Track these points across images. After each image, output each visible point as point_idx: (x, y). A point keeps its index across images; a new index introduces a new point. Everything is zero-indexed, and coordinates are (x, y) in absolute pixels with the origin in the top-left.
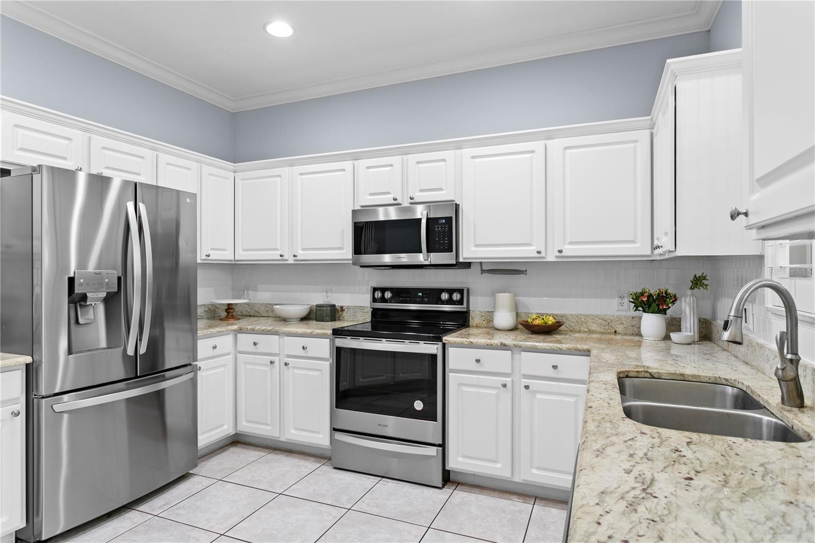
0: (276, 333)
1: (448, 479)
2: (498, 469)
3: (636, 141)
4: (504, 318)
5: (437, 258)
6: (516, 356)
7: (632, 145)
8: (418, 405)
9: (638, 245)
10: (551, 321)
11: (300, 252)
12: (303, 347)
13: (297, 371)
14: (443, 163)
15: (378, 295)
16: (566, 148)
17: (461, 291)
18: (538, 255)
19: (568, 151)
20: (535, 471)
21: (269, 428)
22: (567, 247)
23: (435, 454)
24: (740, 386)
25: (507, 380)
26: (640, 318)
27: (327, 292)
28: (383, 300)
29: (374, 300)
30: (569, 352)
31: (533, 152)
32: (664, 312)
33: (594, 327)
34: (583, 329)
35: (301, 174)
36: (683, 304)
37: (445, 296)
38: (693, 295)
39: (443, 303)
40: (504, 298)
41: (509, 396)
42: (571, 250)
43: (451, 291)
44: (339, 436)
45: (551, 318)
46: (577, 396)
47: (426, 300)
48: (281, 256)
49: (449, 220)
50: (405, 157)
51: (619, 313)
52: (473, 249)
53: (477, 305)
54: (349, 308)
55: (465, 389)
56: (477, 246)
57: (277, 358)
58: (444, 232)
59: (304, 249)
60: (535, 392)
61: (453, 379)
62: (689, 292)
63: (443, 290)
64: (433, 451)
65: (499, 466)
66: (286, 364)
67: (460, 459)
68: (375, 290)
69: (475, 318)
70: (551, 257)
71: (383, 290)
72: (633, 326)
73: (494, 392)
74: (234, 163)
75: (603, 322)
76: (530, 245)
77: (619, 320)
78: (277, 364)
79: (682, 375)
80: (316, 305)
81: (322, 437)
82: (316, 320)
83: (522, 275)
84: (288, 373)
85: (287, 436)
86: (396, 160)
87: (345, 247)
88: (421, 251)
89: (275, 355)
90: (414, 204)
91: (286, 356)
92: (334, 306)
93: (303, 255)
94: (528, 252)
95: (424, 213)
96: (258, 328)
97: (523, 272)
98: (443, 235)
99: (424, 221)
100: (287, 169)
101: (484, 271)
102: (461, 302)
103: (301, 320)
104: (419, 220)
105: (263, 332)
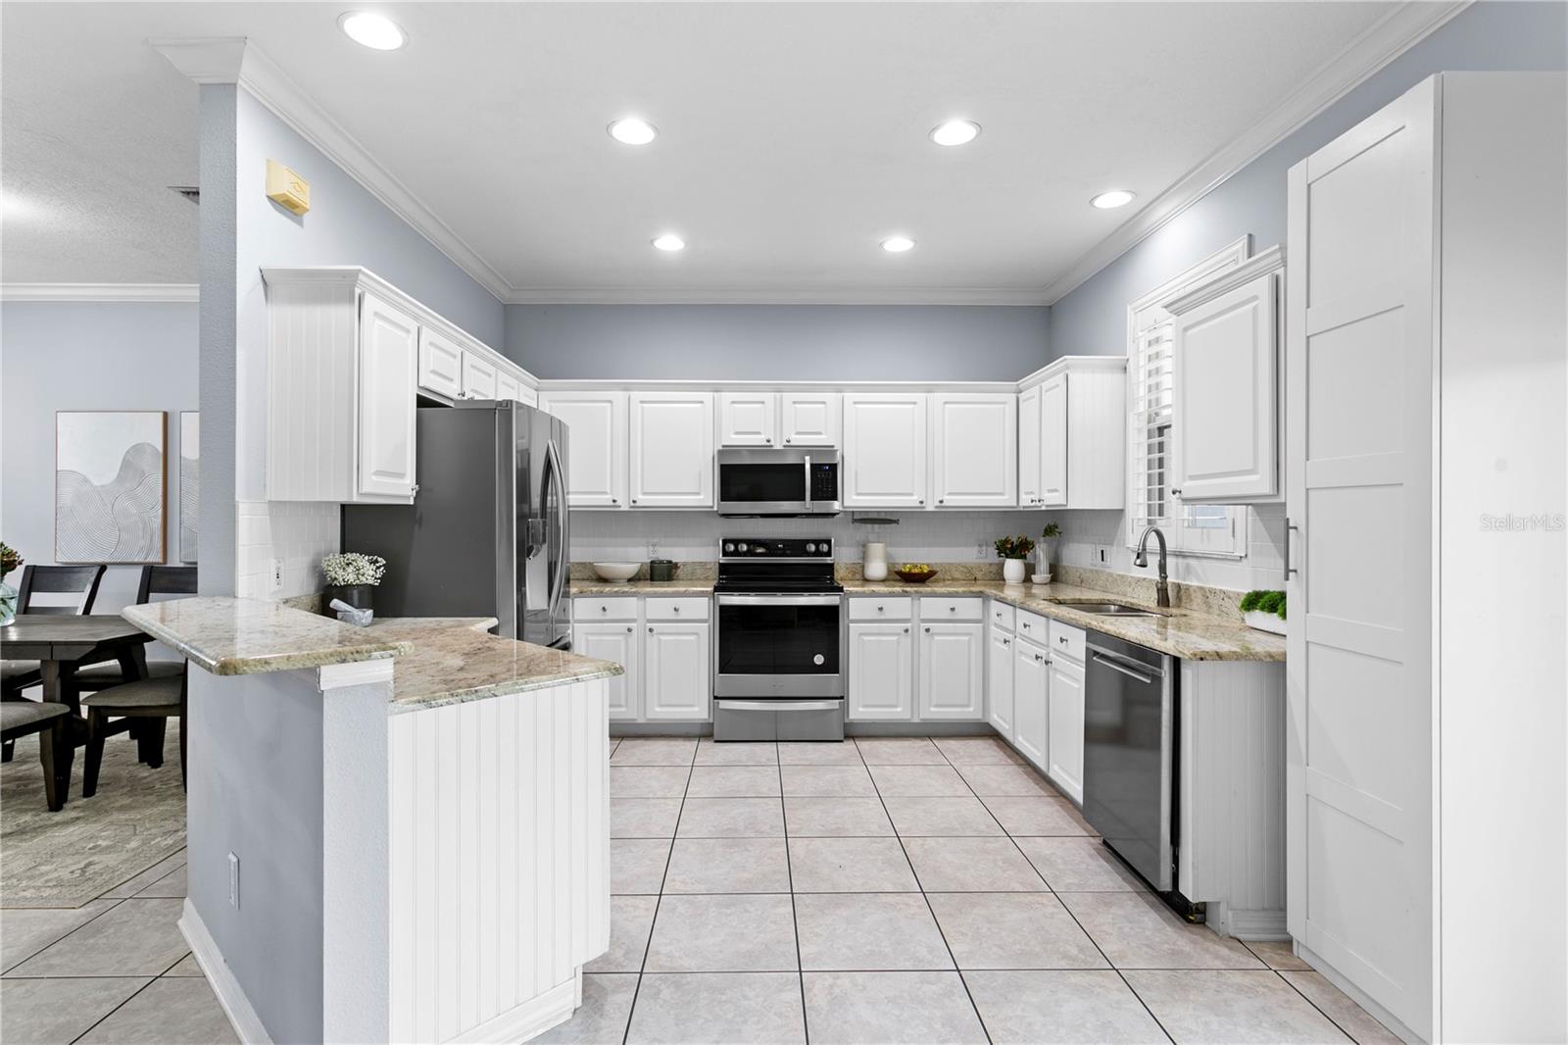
0: (633, 595)
1: (852, 733)
2: (899, 713)
3: (1005, 403)
4: (877, 568)
5: (820, 506)
6: (916, 602)
7: (1002, 406)
9: (1006, 497)
10: (925, 570)
11: (640, 497)
12: (675, 609)
13: (663, 638)
14: (822, 406)
15: (732, 548)
16: (946, 403)
17: (828, 543)
18: (919, 505)
19: (947, 406)
20: (933, 709)
21: (623, 709)
22: (947, 497)
23: (837, 707)
24: (1119, 603)
25: (908, 625)
26: (1003, 565)
27: (654, 545)
28: (736, 553)
29: (725, 553)
30: (964, 595)
31: (915, 403)
32: (1024, 557)
33: (957, 575)
34: (946, 577)
35: (642, 402)
36: (1038, 550)
37: (811, 548)
38: (1045, 541)
39: (809, 554)
40: (878, 549)
41: (909, 640)
42: (952, 501)
43: (817, 542)
44: (725, 704)
45: (926, 567)
47: (788, 552)
48: (614, 501)
49: (833, 467)
50: (778, 394)
51: (978, 561)
52: (855, 497)
53: (842, 557)
54: (685, 564)
55: (866, 638)
56: (858, 494)
57: (635, 624)
58: (828, 479)
59: (645, 494)
60: (935, 634)
61: (854, 630)
62: (1042, 539)
63: (808, 541)
64: (836, 704)
65: (899, 709)
66: (651, 630)
67: (861, 709)
68: (725, 542)
69: (845, 572)
70: (932, 507)
71: (736, 542)
72: (991, 572)
73: (895, 638)
74: (539, 378)
75: (965, 570)
76: (911, 495)
77: (979, 566)
78: (634, 632)
79: (1080, 599)
80: (652, 562)
81: (698, 710)
82: (652, 579)
83: (894, 525)
84: (652, 642)
85: (650, 716)
86: (769, 397)
87: (704, 493)
88: (803, 499)
89: (634, 621)
90: (789, 447)
91: (649, 621)
92: (670, 562)
93: (644, 500)
94: (910, 501)
95: (807, 458)
96: (607, 589)
97: (896, 522)
98: (826, 480)
99: (808, 467)
100: (621, 394)
101: (855, 521)
102: (829, 554)
103: (630, 580)
104: (803, 465)
105: (616, 595)
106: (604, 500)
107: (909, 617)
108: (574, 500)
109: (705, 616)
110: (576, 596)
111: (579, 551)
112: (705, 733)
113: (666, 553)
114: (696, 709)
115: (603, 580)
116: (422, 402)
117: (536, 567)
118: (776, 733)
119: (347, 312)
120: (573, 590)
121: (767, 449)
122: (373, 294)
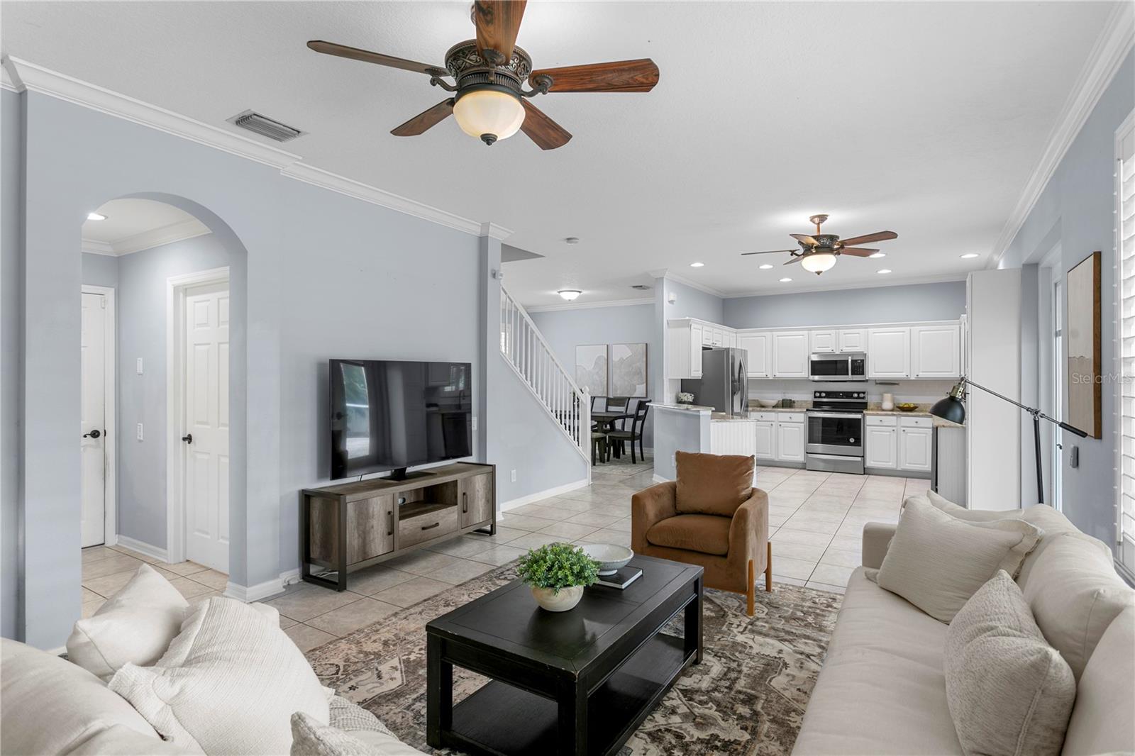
0: (774, 412)
1: (866, 472)
2: (891, 465)
4: (888, 405)
5: (857, 377)
6: (899, 419)
8: (852, 440)
9: (953, 373)
10: (912, 406)
12: (791, 418)
13: (785, 428)
14: (858, 335)
15: (818, 395)
16: (920, 331)
17: (864, 393)
18: (907, 377)
20: (907, 464)
21: (769, 455)
22: (921, 373)
23: (861, 460)
25: (895, 428)
27: (784, 393)
28: (820, 397)
29: (815, 397)
30: (922, 416)
31: (904, 332)
35: (778, 336)
37: (856, 395)
39: (855, 398)
40: (888, 396)
41: (895, 435)
42: (922, 375)
43: (859, 393)
44: (811, 456)
45: (912, 404)
46: (926, 434)
47: (845, 397)
48: (766, 375)
49: (862, 361)
50: (838, 331)
52: (874, 374)
53: (872, 399)
55: (874, 433)
56: (876, 372)
57: (774, 423)
59: (779, 372)
60: (907, 433)
61: (868, 429)
63: (854, 393)
64: (859, 459)
66: (780, 425)
67: (872, 462)
68: (815, 392)
69: (870, 405)
70: (913, 378)
71: (820, 392)
73: (888, 433)
74: (737, 329)
76: (901, 372)
78: (774, 425)
80: (783, 400)
81: (800, 457)
82: (783, 407)
83: (896, 386)
84: (781, 430)
85: (780, 458)
86: (833, 332)
87: (804, 372)
88: (848, 374)
89: (773, 421)
90: (842, 354)
91: (780, 422)
92: (791, 400)
93: (778, 375)
94: (902, 375)
95: (850, 357)
96: (763, 409)
97: (898, 384)
98: (859, 367)
99: (850, 361)
100: (769, 333)
101: (877, 384)
102: (863, 398)
103: (774, 407)
104: (848, 361)
105: (767, 411)
106: (763, 375)
107: (895, 424)
108: (750, 375)
109: (802, 421)
110: (751, 411)
111: (752, 395)
112: (803, 467)
113: (789, 396)
114: (799, 457)
115: (763, 407)
116: (704, 349)
117: (737, 398)
118: (834, 468)
119: (688, 329)
120: (750, 409)
121: (833, 354)
122: (694, 323)
